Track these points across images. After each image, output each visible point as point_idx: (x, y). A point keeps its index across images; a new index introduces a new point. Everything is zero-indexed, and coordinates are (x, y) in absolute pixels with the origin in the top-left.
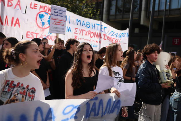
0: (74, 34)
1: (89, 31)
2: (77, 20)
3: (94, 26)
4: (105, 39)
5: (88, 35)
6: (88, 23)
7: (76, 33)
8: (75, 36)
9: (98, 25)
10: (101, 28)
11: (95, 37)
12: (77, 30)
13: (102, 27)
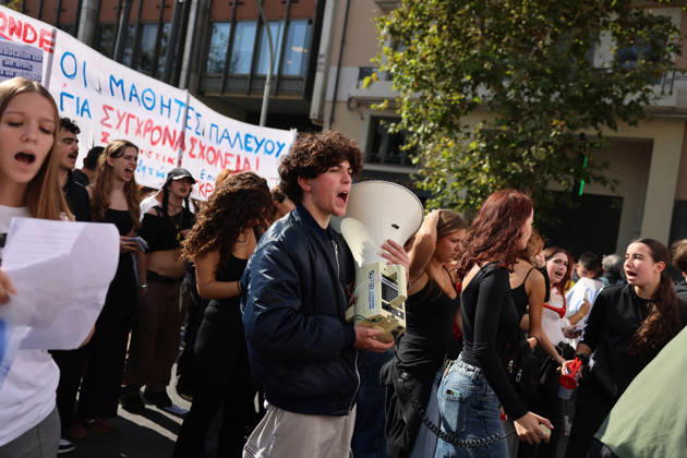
0: (100, 125)
1: (150, 121)
2: (112, 78)
3: (169, 107)
4: (193, 156)
5: (144, 135)
6: (148, 94)
7: (107, 122)
8: (103, 133)
9: (181, 104)
10: (187, 117)
11: (164, 143)
12: (108, 111)
13: (190, 112)
